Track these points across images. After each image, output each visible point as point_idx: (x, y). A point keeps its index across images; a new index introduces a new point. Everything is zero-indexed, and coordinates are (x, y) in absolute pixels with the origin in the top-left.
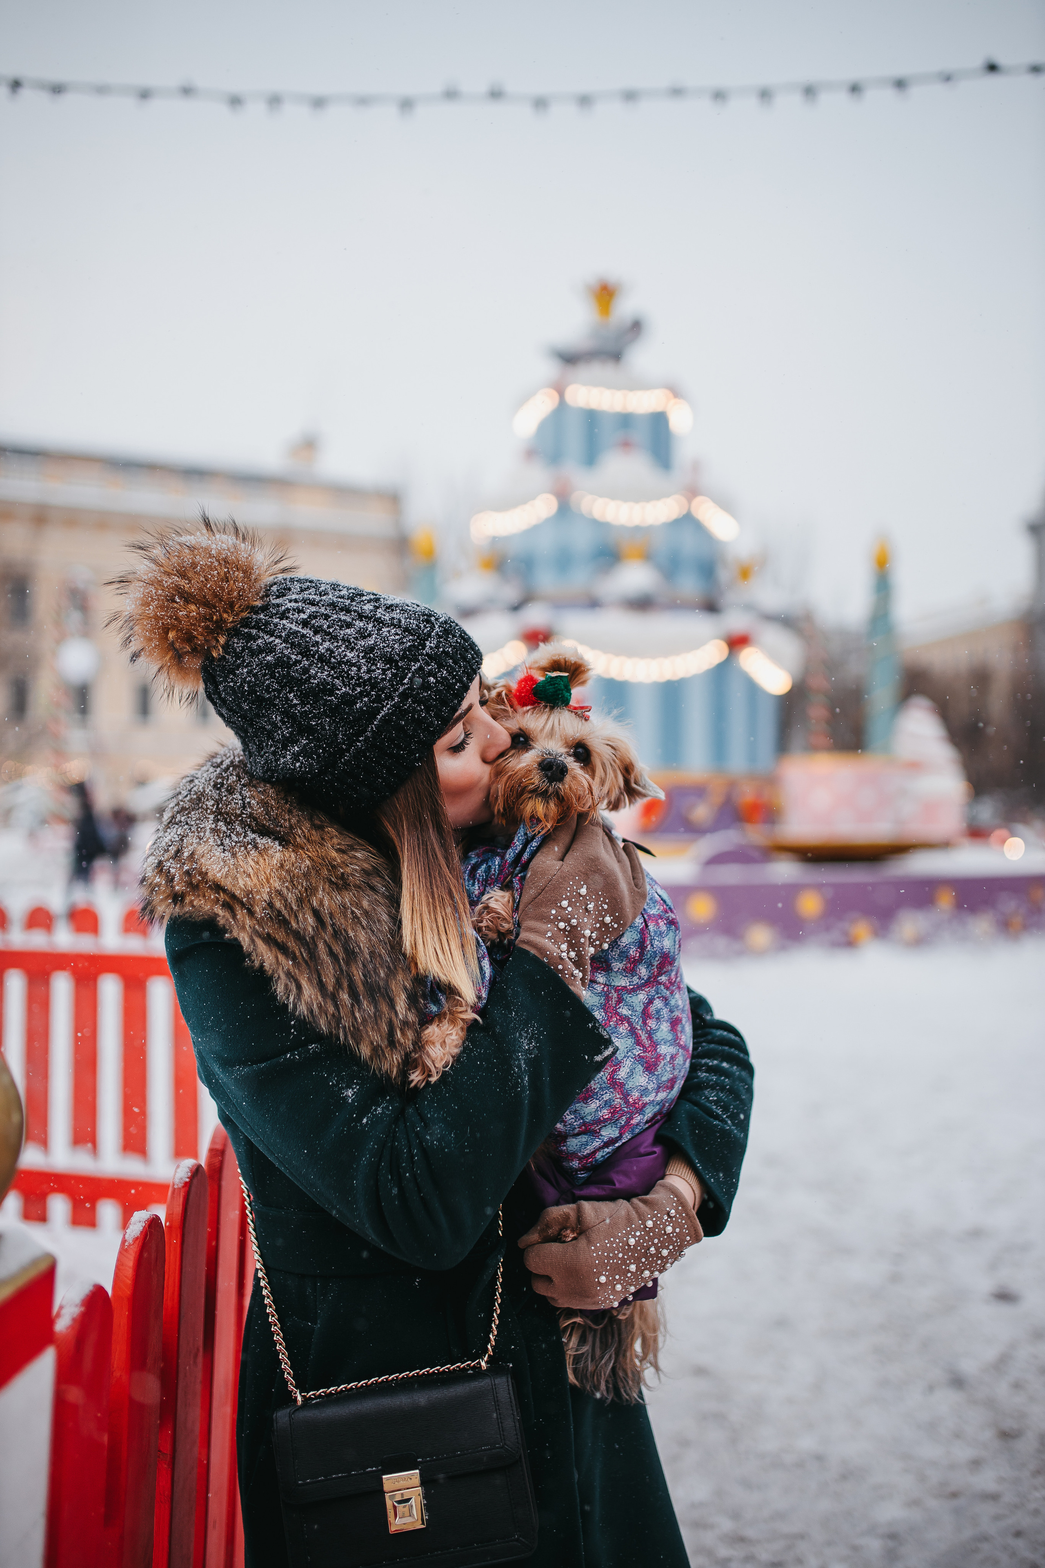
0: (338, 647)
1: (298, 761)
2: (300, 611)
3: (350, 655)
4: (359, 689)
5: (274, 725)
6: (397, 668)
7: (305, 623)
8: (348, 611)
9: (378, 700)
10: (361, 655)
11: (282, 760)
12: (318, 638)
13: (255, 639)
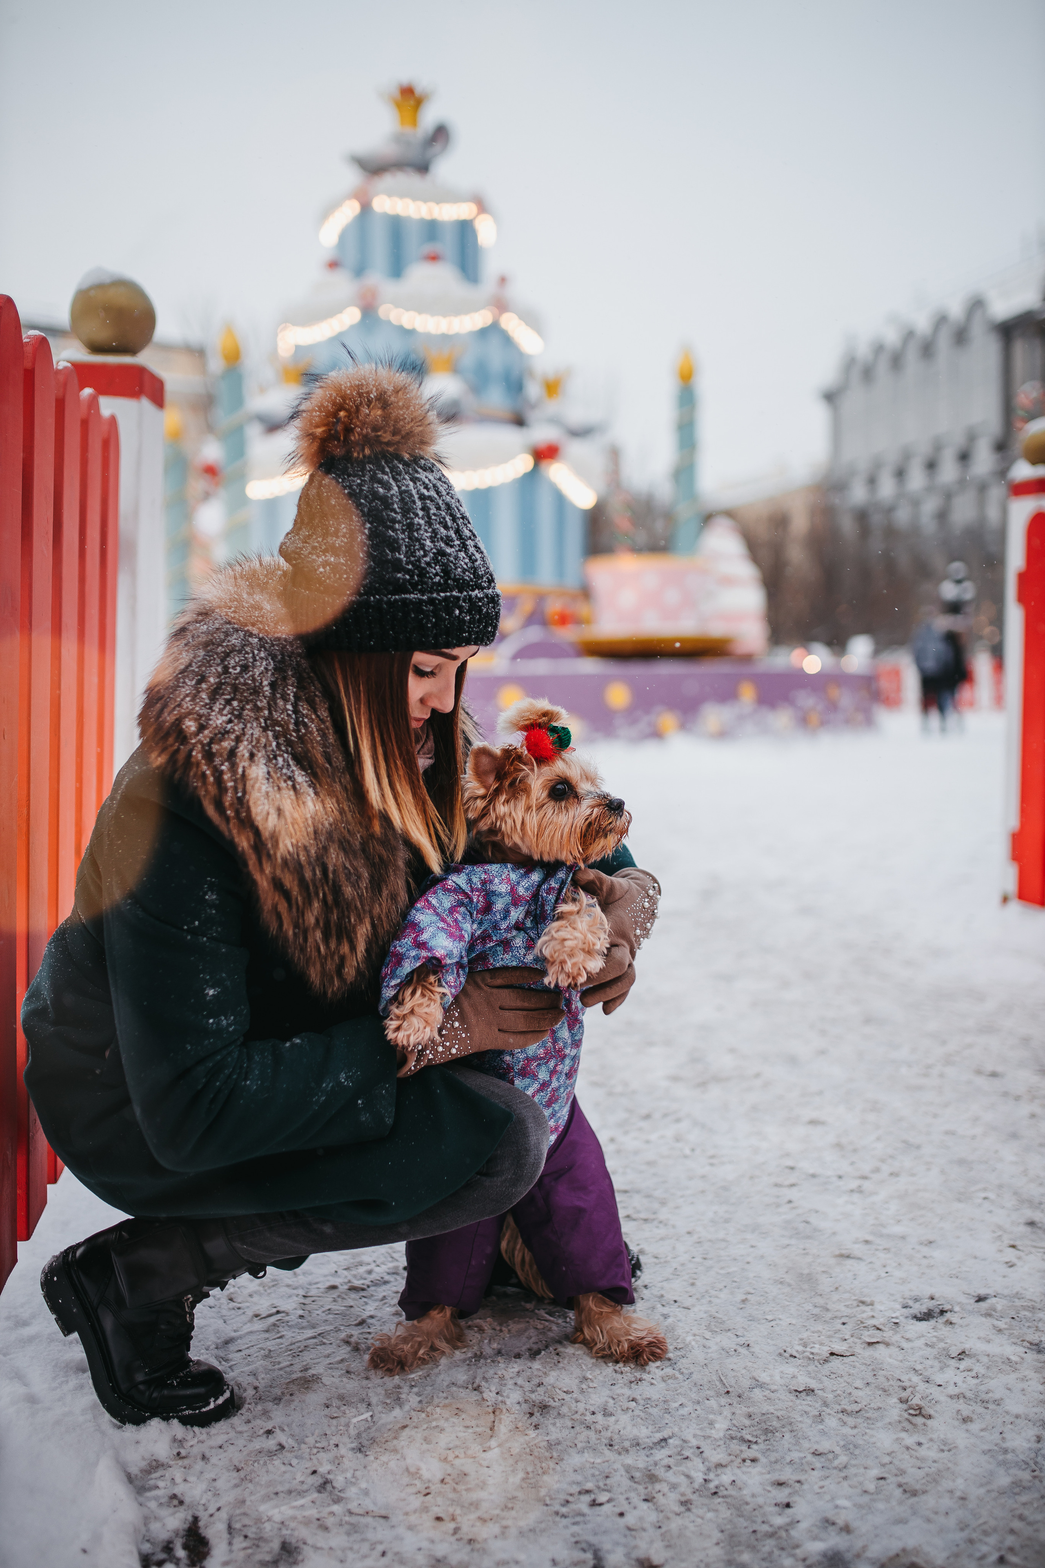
0: (426, 531)
1: (324, 568)
2: (426, 487)
3: (428, 542)
4: (410, 567)
5: (337, 531)
6: (446, 581)
7: (422, 497)
8: (454, 519)
9: (414, 586)
10: (434, 551)
11: (314, 557)
12: (421, 513)
13: (384, 473)
